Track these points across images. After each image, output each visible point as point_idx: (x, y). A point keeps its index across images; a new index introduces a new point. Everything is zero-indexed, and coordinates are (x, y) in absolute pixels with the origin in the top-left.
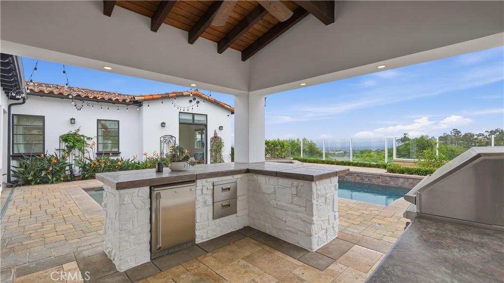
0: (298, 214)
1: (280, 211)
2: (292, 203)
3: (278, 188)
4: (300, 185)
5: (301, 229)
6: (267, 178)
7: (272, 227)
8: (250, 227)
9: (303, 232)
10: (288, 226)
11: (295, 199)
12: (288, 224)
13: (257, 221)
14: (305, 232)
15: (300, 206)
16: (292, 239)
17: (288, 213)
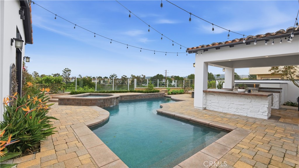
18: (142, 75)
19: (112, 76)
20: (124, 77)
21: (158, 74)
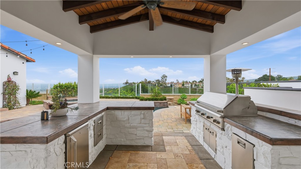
0: (145, 128)
1: (132, 129)
2: (140, 123)
3: (131, 116)
4: (146, 113)
5: (146, 136)
6: (123, 112)
7: (126, 140)
8: (108, 145)
9: (147, 137)
10: (138, 136)
11: (143, 121)
12: (138, 135)
13: (114, 139)
14: (149, 137)
15: (145, 124)
16: (140, 143)
17: (138, 129)
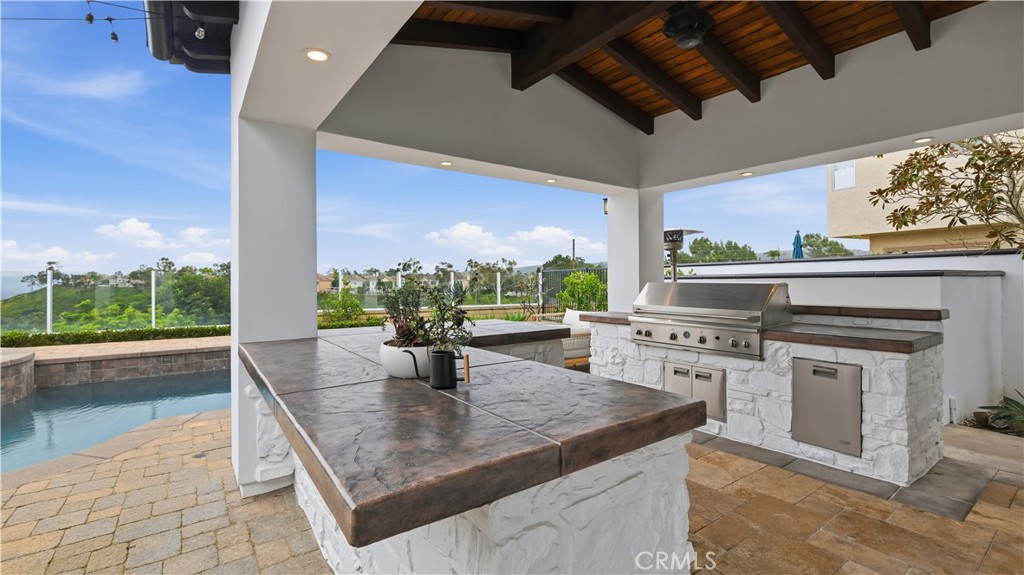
18: (504, 261)
19: (404, 267)
20: (444, 267)
21: (557, 254)
